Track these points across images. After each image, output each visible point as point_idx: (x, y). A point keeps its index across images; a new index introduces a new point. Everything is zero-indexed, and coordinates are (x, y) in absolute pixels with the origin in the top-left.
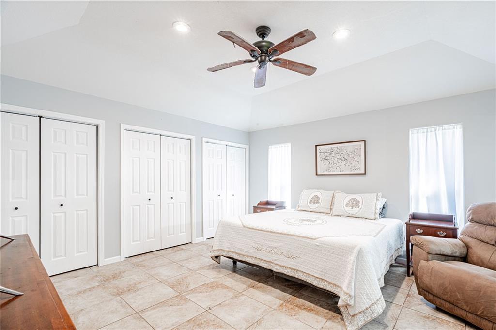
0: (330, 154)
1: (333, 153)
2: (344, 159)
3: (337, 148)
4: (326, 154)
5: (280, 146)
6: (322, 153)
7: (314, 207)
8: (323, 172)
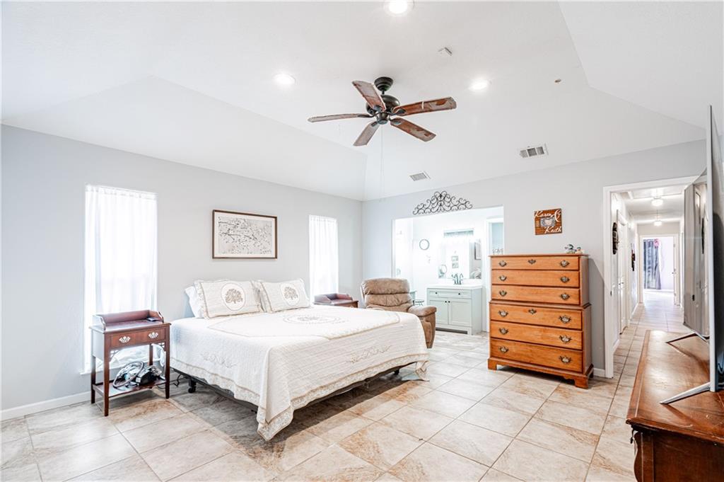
0: (235, 227)
1: (239, 226)
2: (252, 237)
3: (244, 220)
4: (229, 227)
5: (124, 191)
6: (222, 224)
7: (235, 307)
8: (224, 253)
